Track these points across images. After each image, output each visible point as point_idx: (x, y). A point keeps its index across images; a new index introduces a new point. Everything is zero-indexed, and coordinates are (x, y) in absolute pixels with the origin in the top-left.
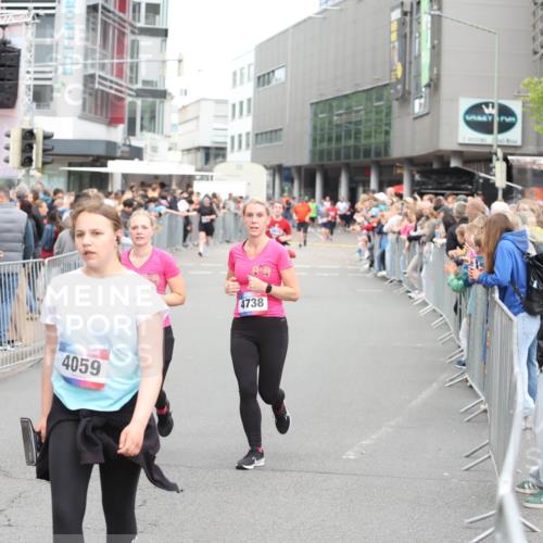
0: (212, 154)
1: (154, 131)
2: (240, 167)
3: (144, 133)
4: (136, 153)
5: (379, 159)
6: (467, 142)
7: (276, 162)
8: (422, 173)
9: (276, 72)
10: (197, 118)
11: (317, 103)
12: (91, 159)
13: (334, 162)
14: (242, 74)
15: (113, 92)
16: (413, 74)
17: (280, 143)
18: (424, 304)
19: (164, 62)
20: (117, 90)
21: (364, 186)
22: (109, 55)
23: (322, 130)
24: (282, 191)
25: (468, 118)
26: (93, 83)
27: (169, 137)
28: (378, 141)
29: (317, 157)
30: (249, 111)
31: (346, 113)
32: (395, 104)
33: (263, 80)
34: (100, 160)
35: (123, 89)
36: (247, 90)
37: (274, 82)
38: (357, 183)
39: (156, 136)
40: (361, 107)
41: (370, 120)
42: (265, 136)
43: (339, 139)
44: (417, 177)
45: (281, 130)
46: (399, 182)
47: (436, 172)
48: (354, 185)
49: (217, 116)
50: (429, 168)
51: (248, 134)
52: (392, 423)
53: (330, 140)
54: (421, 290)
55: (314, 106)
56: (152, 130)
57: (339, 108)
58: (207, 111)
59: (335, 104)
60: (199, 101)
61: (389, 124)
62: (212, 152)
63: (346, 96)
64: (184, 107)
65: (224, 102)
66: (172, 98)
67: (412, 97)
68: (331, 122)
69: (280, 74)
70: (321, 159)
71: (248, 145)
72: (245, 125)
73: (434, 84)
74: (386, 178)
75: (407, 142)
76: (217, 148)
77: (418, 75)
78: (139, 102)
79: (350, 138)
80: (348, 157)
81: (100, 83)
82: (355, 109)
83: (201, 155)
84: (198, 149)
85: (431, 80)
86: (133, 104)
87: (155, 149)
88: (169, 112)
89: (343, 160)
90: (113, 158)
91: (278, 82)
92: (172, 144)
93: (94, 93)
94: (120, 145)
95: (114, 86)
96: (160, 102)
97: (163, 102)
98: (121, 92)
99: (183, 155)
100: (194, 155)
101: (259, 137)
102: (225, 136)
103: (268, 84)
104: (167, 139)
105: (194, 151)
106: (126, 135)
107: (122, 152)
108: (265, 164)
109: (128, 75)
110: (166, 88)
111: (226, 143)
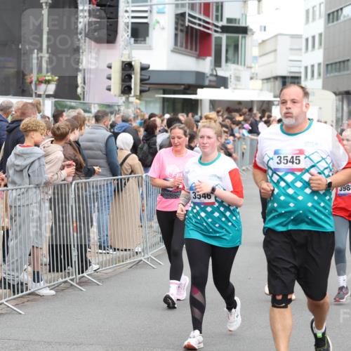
1: (238, 63)
3: (229, 64)
4: (222, 82)
7: (343, 89)
9: (344, 10)
10: (275, 51)
12: (183, 87)
14: (314, 12)
15: (201, 29)
17: (349, 72)
20: (204, 27)
26: (184, 21)
27: (251, 68)
30: (320, 44)
33: (333, 16)
34: (191, 89)
35: (210, 26)
36: (319, 26)
37: (339, 21)
39: (239, 67)
42: (333, 66)
45: (348, 60)
49: (291, 49)
51: (319, 64)
56: (236, 61)
58: (284, 45)
60: (276, 36)
62: (288, 81)
64: (263, 41)
65: (299, 36)
66: (253, 34)
69: (347, 12)
71: (319, 74)
72: (317, 57)
76: (292, 77)
78: (224, 36)
81: (190, 21)
83: (278, 83)
84: (276, 78)
86: (219, 40)
87: (238, 79)
88: (250, 46)
90: (202, 87)
91: (346, 19)
92: (253, 74)
93: (185, 30)
94: (208, 75)
95: (202, 23)
96: (242, 37)
97: (245, 37)
98: (208, 28)
99: (263, 83)
100: (272, 84)
101: (329, 67)
102: (300, 67)
103: (337, 20)
104: (249, 69)
105: (272, 80)
106: (213, 67)
107: (210, 81)
108: (335, 90)
109: (215, 13)
110: (247, 25)
111: (300, 73)
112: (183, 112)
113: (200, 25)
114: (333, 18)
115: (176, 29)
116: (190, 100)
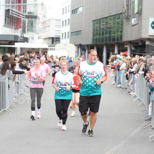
0: (55, 40)
1: (33, 32)
2: (65, 45)
3: (29, 32)
4: (26, 40)
5: (118, 41)
6: (152, 35)
7: (79, 43)
8: (135, 47)
9: (79, 9)
10: (49, 26)
11: (95, 20)
12: (8, 42)
13: (101, 43)
14: (66, 9)
15: (17, 16)
16: (132, 9)
17: (81, 36)
18: (135, 97)
19: (36, 5)
20: (18, 16)
21: (112, 52)
22: (15, 2)
23: (97, 30)
24: (81, 54)
25: (153, 25)
26: (9, 13)
27: (38, 33)
28: (118, 35)
29: (95, 41)
30: (69, 24)
31: (106, 24)
32: (125, 20)
33: (74, 11)
34: (12, 43)
36: (68, 15)
37: (78, 12)
38: (110, 51)
39: (34, 34)
40: (111, 22)
41: (115, 27)
42: (75, 33)
43: (103, 34)
44: (133, 48)
45: (81, 31)
46: (126, 50)
47: (140, 46)
48: (109, 52)
49: (56, 26)
50: (137, 45)
51: (68, 32)
52: (123, 142)
53: (100, 34)
54: (134, 92)
55: (93, 21)
56: (32, 31)
57: (103, 22)
58: (53, 24)
59: (101, 21)
60: (49, 20)
61: (122, 28)
62: (55, 39)
63: (106, 17)
64: (44, 22)
65: (60, 20)
66: (39, 19)
67: (131, 18)
68: (100, 28)
69: (81, 9)
70: (96, 42)
71: (68, 37)
72: (67, 29)
73: (140, 13)
74: (121, 49)
75: (129, 35)
76: (57, 38)
77: (134, 9)
78: (27, 20)
79: (107, 33)
80: (106, 41)
81: (12, 13)
82: (109, 22)
83: (50, 41)
84: (49, 38)
85: (138, 11)
86: (24, 22)
87: (33, 38)
88: (38, 25)
89: (104, 42)
90: (17, 42)
91: (80, 12)
92: (39, 36)
93: (10, 17)
94: (20, 37)
95: (17, 14)
96: (35, 20)
97: (36, 20)
98: (20, 16)
99: (43, 40)
100: (48, 40)
101: (73, 33)
102: (60, 33)
103: (76, 13)
104: (38, 34)
105: (48, 39)
106: (22, 33)
107: (20, 39)
108: (75, 44)
109: (23, 10)
110: (37, 15)
111: (60, 36)
112: (8, 53)
113: (16, 15)
114: (74, 12)
115: (6, 16)
116: (12, 47)
